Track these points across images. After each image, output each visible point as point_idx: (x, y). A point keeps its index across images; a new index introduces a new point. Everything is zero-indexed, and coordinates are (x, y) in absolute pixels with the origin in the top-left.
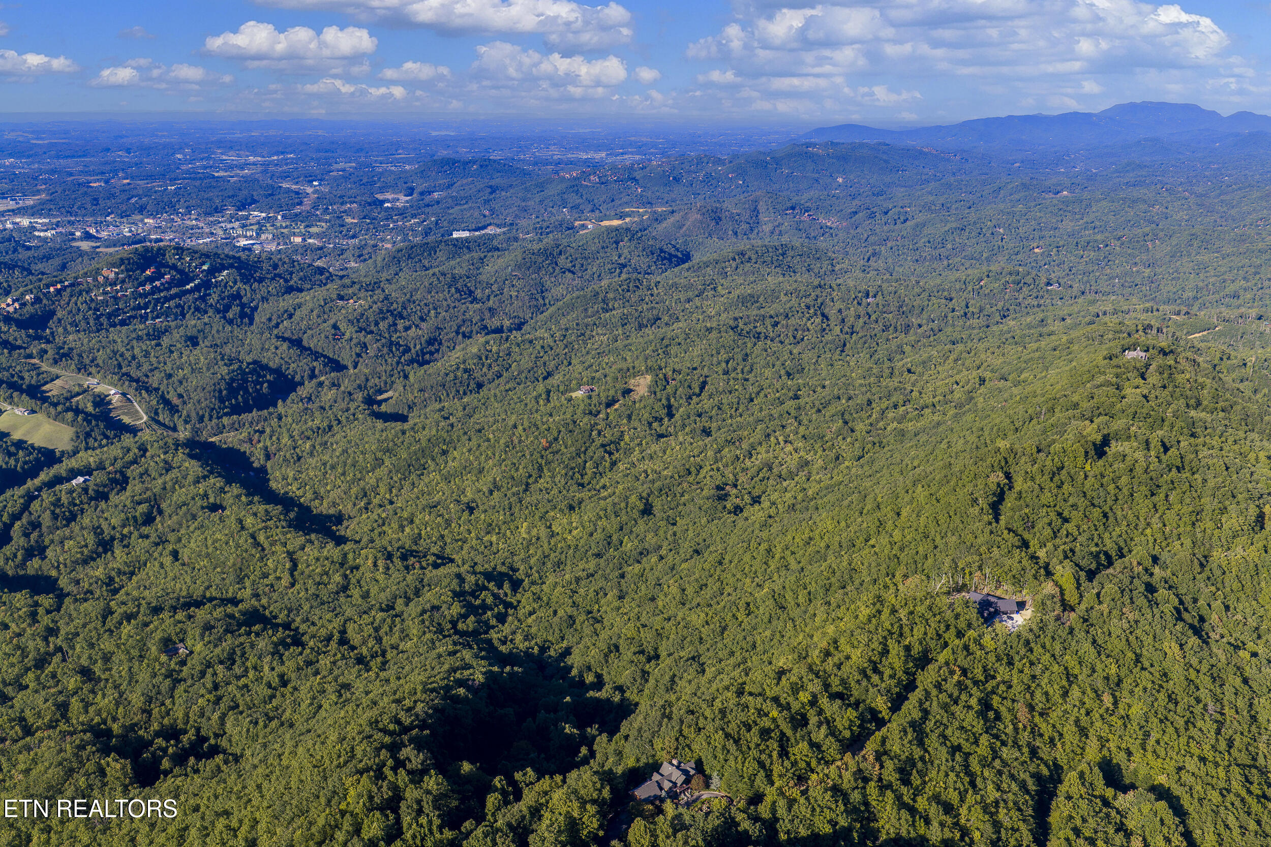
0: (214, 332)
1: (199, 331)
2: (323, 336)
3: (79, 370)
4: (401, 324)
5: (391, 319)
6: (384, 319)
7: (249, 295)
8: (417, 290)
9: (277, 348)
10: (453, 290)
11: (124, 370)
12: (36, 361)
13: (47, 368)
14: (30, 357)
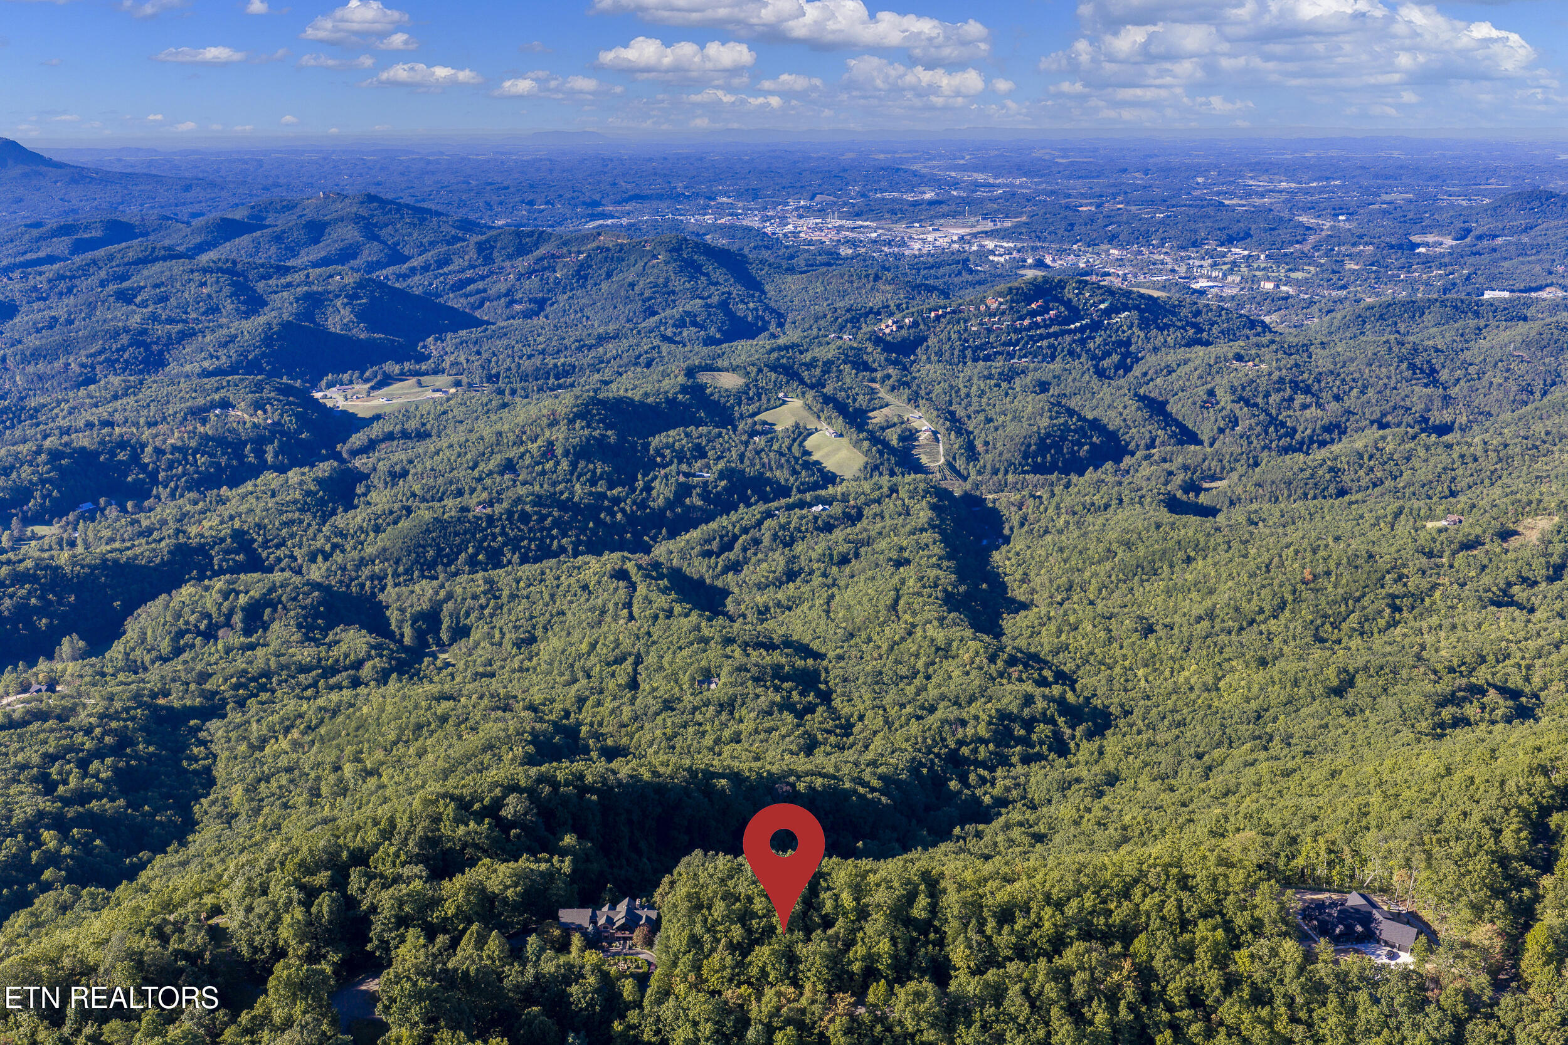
0: (1070, 379)
3: (910, 400)
12: (876, 385)
13: (883, 393)
14: (873, 380)
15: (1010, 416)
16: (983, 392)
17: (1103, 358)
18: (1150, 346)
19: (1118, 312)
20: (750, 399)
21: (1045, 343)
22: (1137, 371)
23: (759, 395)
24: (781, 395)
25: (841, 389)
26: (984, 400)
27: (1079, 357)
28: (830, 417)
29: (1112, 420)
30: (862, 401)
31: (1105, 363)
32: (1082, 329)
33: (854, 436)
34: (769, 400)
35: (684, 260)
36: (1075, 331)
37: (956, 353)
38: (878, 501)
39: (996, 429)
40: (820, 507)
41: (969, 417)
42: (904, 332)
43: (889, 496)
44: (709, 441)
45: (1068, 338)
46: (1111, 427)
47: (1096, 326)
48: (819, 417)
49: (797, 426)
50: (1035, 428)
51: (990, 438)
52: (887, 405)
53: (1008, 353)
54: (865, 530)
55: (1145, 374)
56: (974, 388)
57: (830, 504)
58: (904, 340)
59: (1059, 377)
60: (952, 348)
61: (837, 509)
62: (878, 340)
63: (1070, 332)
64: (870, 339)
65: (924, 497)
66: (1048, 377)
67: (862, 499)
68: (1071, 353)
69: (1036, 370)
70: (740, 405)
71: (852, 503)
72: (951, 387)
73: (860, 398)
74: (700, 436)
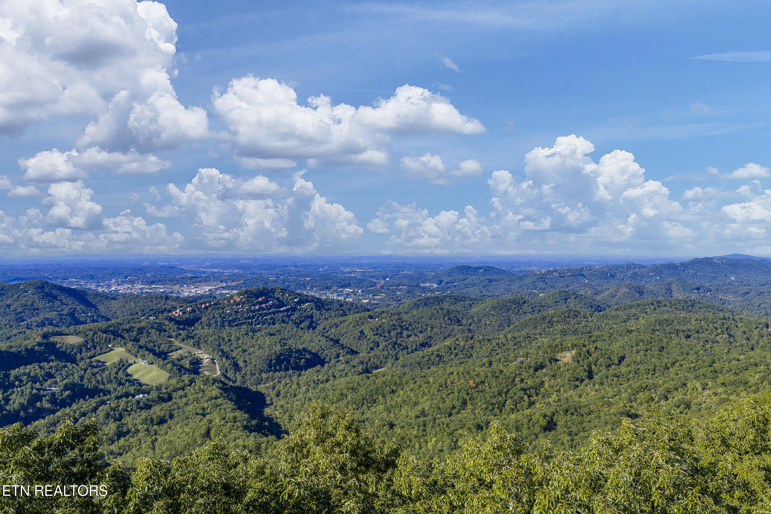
0: (286, 332)
1: (277, 331)
2: (352, 336)
3: (194, 345)
4: (405, 333)
5: (399, 330)
6: (394, 329)
7: (318, 316)
8: (422, 318)
9: (319, 341)
10: (446, 318)
11: (222, 347)
12: (173, 339)
13: (177, 343)
14: (171, 337)
15: (257, 347)
16: (239, 339)
17: (301, 323)
18: (323, 317)
19: (304, 303)
20: (87, 349)
21: (269, 317)
22: (320, 328)
23: (95, 348)
24: (110, 346)
25: (150, 342)
26: (240, 341)
27: (288, 323)
28: (144, 355)
29: (314, 347)
30: (164, 348)
31: (302, 325)
32: (287, 310)
33: (161, 362)
34: (101, 349)
35: (47, 293)
36: (284, 311)
37: (219, 324)
38: (183, 389)
39: (250, 354)
40: (141, 396)
41: (232, 351)
42: (187, 315)
43: (190, 385)
44: (57, 370)
45: (280, 314)
46: (313, 351)
47: (294, 309)
48: (136, 356)
49: (121, 360)
50: (273, 351)
51: (247, 359)
52: (180, 348)
53: (249, 323)
54: (175, 403)
55: (324, 329)
56: (233, 336)
57: (148, 393)
58: (187, 319)
59: (280, 331)
60: (216, 322)
61: (154, 395)
62: (171, 320)
63: (281, 312)
64: (166, 319)
65: (213, 384)
66: (274, 331)
67: (171, 388)
68: (283, 322)
69: (266, 328)
70: (81, 353)
71: (164, 391)
72: (219, 337)
73: (162, 346)
74: (51, 368)
